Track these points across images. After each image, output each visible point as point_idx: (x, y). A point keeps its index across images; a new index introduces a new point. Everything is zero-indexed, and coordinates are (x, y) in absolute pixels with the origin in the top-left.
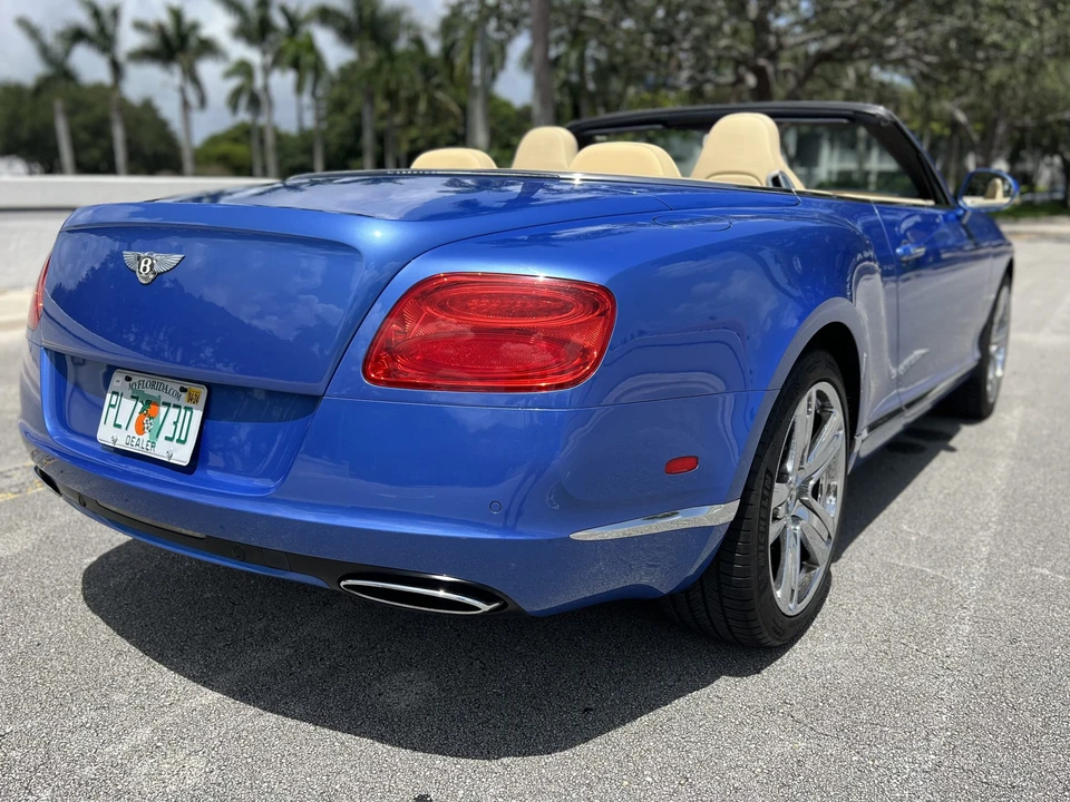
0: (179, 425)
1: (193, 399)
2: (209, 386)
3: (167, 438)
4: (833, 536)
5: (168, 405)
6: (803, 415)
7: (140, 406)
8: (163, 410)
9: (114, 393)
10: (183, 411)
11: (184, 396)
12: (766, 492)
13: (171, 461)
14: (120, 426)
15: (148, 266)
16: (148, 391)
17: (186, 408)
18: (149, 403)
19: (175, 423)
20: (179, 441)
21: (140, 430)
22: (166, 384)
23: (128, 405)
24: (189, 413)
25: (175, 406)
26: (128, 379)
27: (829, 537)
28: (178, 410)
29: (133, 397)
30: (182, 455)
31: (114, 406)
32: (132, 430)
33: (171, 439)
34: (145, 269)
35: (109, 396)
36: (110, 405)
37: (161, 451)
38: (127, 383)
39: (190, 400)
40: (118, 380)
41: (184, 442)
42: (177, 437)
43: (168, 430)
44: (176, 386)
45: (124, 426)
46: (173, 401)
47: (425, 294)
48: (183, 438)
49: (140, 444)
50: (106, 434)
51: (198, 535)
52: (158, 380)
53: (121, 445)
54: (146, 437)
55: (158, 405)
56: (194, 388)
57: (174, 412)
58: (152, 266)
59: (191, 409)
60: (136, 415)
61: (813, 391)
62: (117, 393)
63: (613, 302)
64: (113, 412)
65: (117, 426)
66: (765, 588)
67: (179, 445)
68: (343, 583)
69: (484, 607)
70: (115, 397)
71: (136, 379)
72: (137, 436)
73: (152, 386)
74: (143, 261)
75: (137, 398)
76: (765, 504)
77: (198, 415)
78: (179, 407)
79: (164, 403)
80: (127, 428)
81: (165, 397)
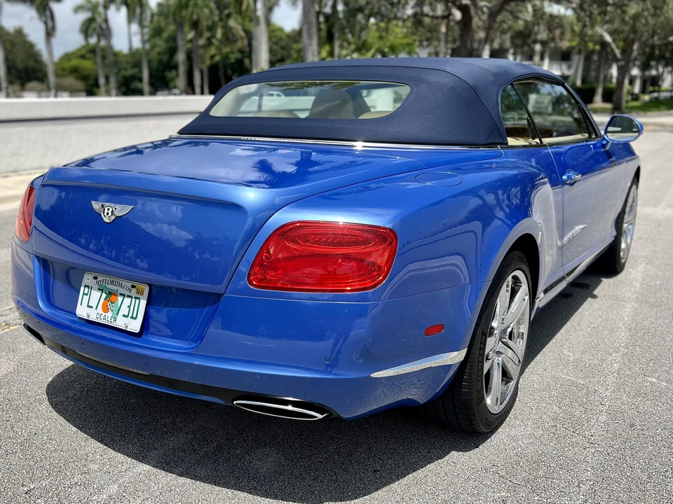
0: (132, 308)
1: (140, 292)
2: (150, 285)
3: (124, 316)
4: (521, 361)
5: (124, 295)
6: (504, 293)
7: (104, 295)
8: (120, 299)
9: (86, 286)
10: (134, 300)
11: (134, 290)
12: (482, 346)
13: (128, 330)
14: (91, 307)
15: (110, 212)
16: (109, 286)
17: (136, 298)
18: (110, 294)
19: (129, 307)
20: (132, 317)
21: (106, 310)
22: (121, 282)
23: (96, 295)
24: (137, 301)
25: (128, 296)
26: (95, 278)
27: (519, 361)
28: (130, 299)
29: (99, 289)
30: (135, 326)
31: (87, 295)
32: (100, 310)
33: (127, 316)
34: (108, 214)
35: (82, 288)
36: (84, 294)
37: (120, 323)
38: (95, 281)
39: (138, 293)
40: (88, 279)
41: (135, 318)
42: (130, 315)
43: (124, 310)
44: (129, 285)
45: (94, 307)
46: (127, 293)
47: (284, 233)
48: (134, 316)
49: (107, 319)
50: (82, 311)
51: (144, 373)
52: (116, 280)
53: (93, 318)
54: (110, 314)
55: (117, 296)
56: (140, 286)
57: (127, 300)
58: (112, 212)
59: (139, 298)
60: (102, 300)
61: (510, 278)
62: (88, 287)
63: (396, 238)
64: (86, 298)
65: (88, 306)
66: (481, 401)
67: (133, 320)
68: (235, 402)
69: (320, 416)
70: (86, 289)
71: (100, 278)
72: (104, 314)
73: (112, 283)
74: (106, 209)
75: (102, 290)
76: (481, 352)
77: (143, 303)
78: (131, 297)
79: (121, 294)
80: (96, 309)
81: (121, 291)
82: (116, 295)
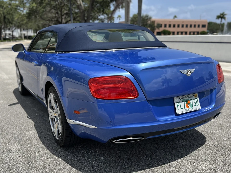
0: (196, 102)
1: (196, 96)
2: (198, 93)
3: (195, 106)
5: (192, 100)
7: (185, 103)
8: (191, 101)
9: (177, 103)
10: (195, 100)
13: (197, 109)
14: (183, 108)
16: (185, 99)
18: (187, 101)
19: (195, 102)
20: (197, 105)
21: (188, 107)
22: (189, 96)
23: (182, 104)
24: (197, 99)
25: (193, 99)
26: (179, 98)
29: (183, 101)
30: (199, 107)
31: (179, 105)
32: (186, 108)
33: (196, 106)
36: (178, 105)
37: (194, 109)
39: (195, 97)
40: (176, 100)
41: (198, 105)
42: (196, 105)
43: (194, 104)
44: (192, 96)
46: (192, 99)
48: (198, 104)
53: (184, 111)
54: (190, 108)
56: (195, 94)
59: (197, 98)
60: (185, 105)
62: (178, 102)
64: (179, 107)
65: (181, 109)
71: (181, 98)
73: (186, 97)
74: (188, 71)
75: (184, 101)
78: (194, 99)
79: (191, 100)
80: (184, 108)
81: (190, 99)
82: (189, 101)
